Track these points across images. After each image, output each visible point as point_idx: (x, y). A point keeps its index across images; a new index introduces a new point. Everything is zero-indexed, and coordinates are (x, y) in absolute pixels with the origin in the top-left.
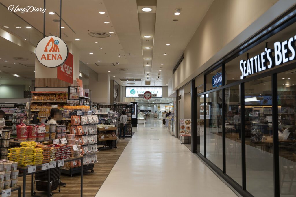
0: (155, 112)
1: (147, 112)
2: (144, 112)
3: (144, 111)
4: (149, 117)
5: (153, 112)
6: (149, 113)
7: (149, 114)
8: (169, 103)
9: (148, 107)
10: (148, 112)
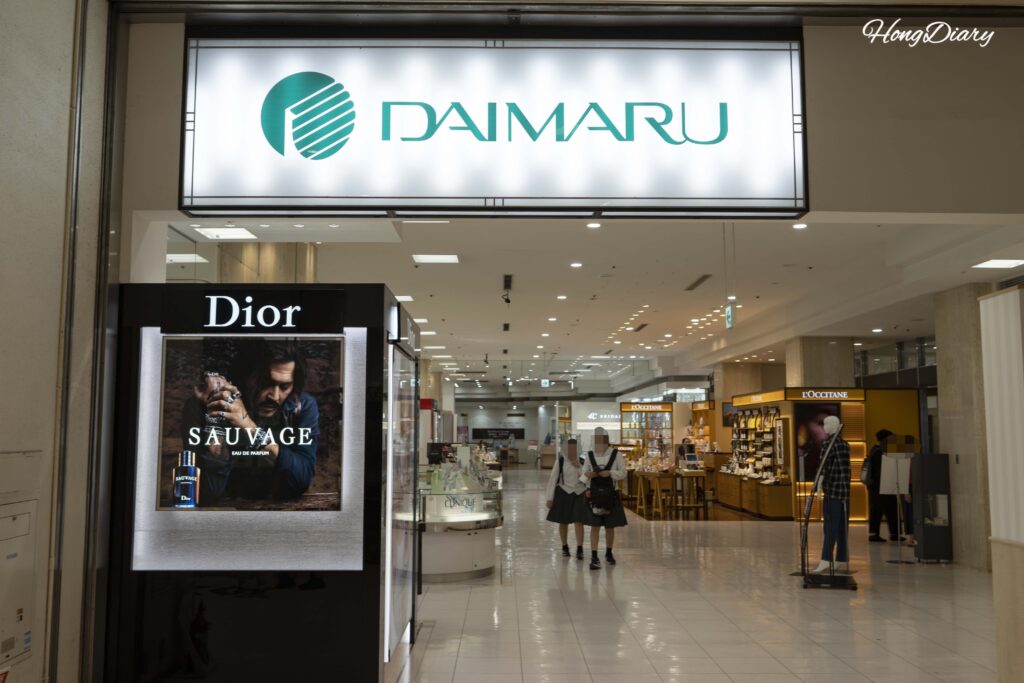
0: (542, 438)
1: (505, 442)
2: (490, 441)
3: (491, 437)
4: (515, 463)
5: (535, 443)
6: (514, 443)
7: (512, 449)
8: (620, 394)
9: (510, 415)
10: (506, 437)
